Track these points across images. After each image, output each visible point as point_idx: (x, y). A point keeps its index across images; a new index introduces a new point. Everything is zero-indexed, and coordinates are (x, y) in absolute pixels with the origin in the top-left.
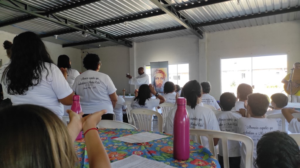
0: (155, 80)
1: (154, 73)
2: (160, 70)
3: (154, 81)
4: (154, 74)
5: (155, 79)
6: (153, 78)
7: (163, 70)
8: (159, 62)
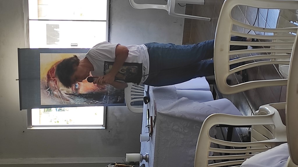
0: (81, 96)
1: (56, 96)
2: (46, 76)
3: (82, 100)
4: (62, 97)
5: (76, 95)
6: (72, 102)
7: (49, 68)
8: (21, 79)
